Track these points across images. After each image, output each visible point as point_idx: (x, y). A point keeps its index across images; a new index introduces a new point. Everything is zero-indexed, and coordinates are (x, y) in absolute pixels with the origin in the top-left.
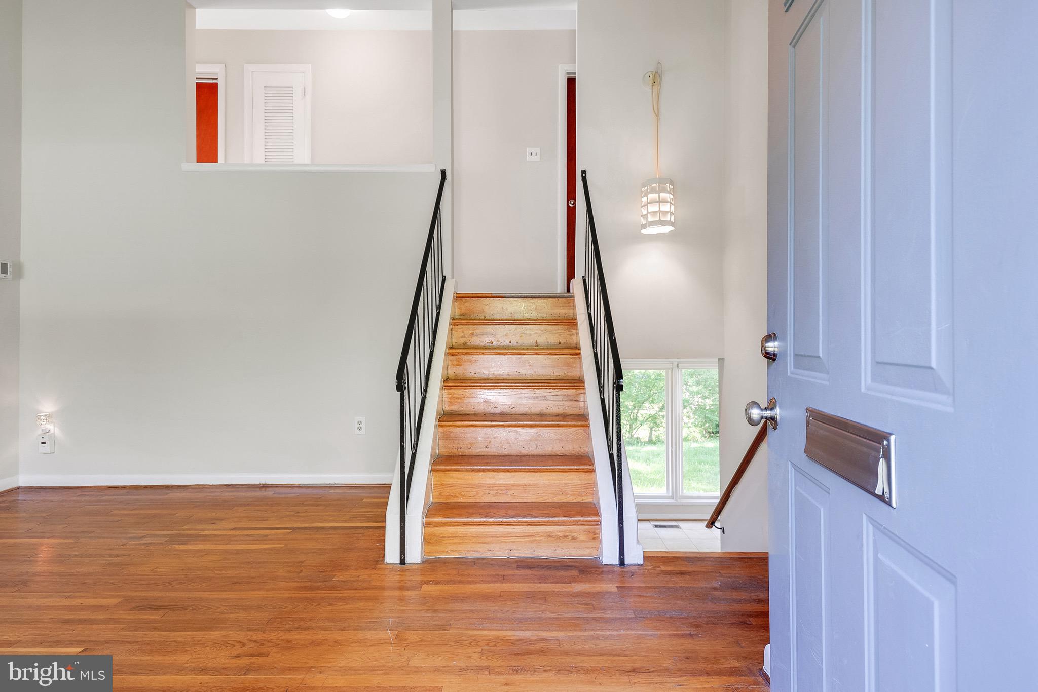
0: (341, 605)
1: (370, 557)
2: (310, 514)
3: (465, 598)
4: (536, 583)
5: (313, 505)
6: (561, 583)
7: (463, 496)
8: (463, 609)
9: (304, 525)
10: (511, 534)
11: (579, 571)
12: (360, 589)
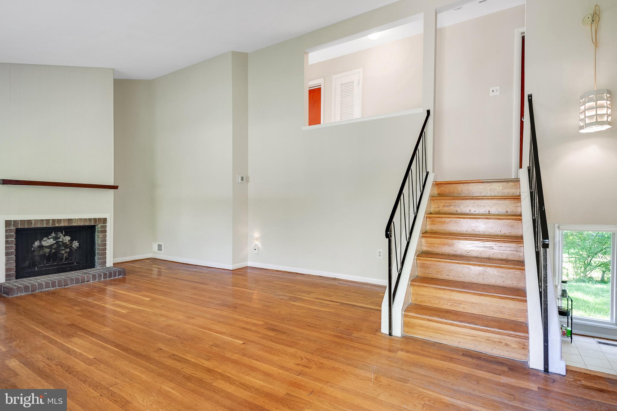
0: (352, 351)
1: (374, 327)
2: (351, 297)
3: (422, 366)
4: (473, 368)
5: (354, 292)
6: (492, 373)
7: (430, 302)
8: (420, 373)
9: (347, 302)
10: (459, 332)
11: (509, 368)
12: (364, 344)
